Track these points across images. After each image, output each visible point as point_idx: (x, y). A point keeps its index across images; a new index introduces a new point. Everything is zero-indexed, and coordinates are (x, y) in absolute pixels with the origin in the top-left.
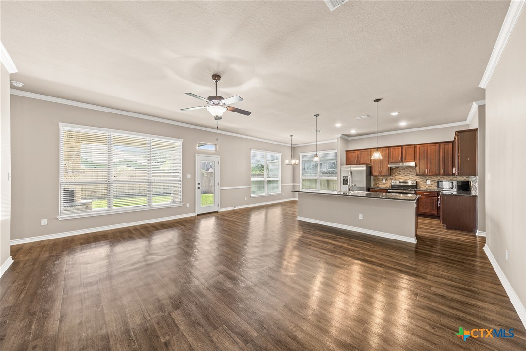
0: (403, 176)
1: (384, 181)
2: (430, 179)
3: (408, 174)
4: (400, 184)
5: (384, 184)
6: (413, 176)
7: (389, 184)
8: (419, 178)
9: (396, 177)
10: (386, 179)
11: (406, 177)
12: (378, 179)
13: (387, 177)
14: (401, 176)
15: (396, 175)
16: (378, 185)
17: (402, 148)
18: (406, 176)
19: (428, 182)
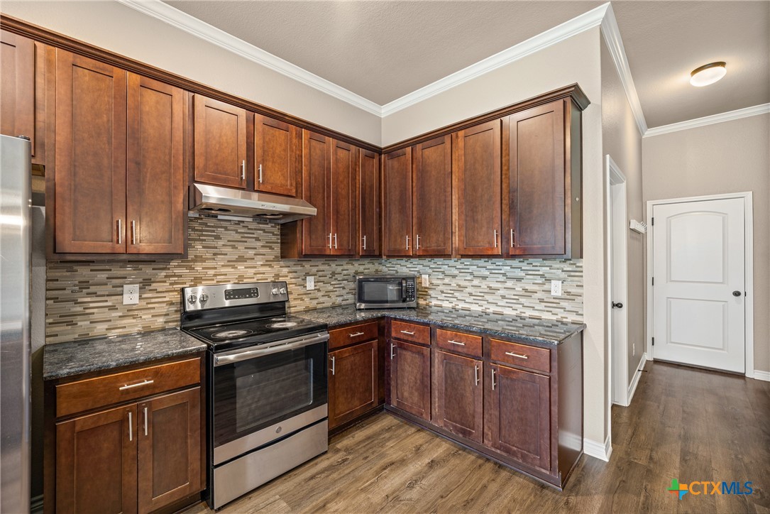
0: (232, 264)
1: (131, 296)
2: (314, 269)
3: (252, 252)
4: (227, 303)
5: (130, 312)
6: (268, 264)
7: (164, 309)
8: (285, 270)
9: (199, 267)
10: (145, 284)
11: (241, 267)
12: (84, 285)
13: (148, 270)
14: (221, 261)
15: (198, 259)
16: (83, 324)
17: (251, 122)
18: (241, 259)
19: (310, 284)
